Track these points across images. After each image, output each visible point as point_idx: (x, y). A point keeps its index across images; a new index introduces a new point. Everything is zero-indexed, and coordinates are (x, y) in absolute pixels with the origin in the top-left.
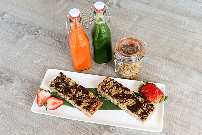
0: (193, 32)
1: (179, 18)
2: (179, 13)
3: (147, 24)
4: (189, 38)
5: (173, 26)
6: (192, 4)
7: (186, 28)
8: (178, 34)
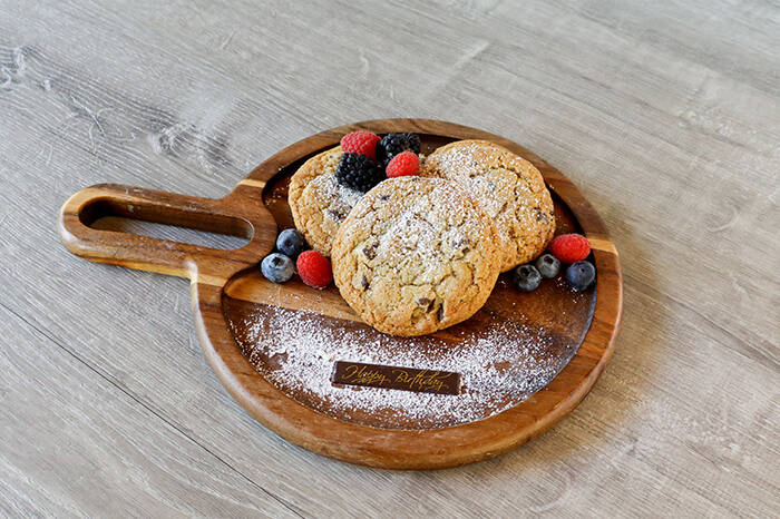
0: (732, 142)
1: (677, 68)
2: (679, 49)
3: (522, 82)
4: (711, 168)
5: (639, 102)
6: (747, 14)
7: (702, 117)
8: (660, 144)
